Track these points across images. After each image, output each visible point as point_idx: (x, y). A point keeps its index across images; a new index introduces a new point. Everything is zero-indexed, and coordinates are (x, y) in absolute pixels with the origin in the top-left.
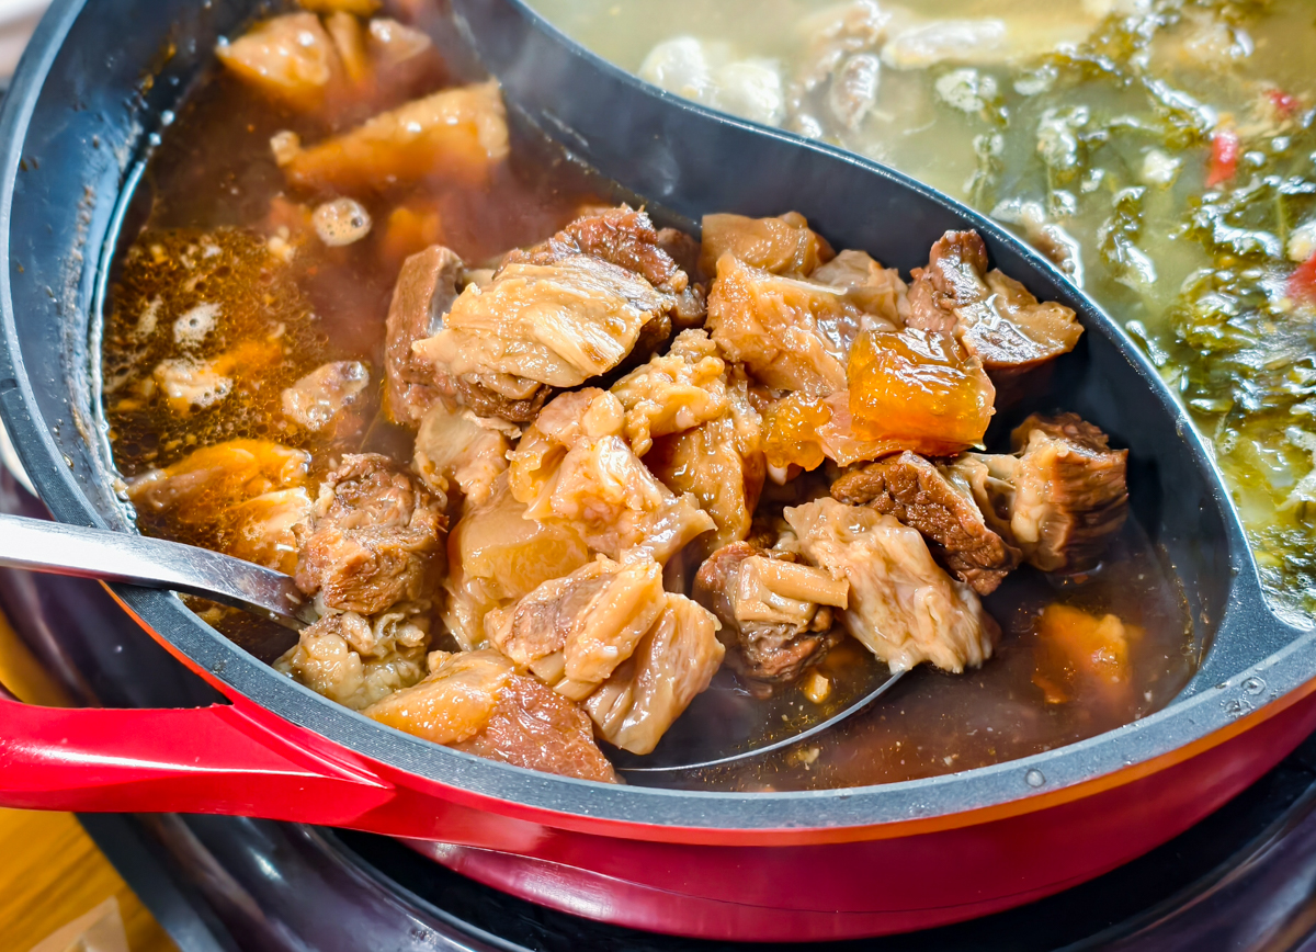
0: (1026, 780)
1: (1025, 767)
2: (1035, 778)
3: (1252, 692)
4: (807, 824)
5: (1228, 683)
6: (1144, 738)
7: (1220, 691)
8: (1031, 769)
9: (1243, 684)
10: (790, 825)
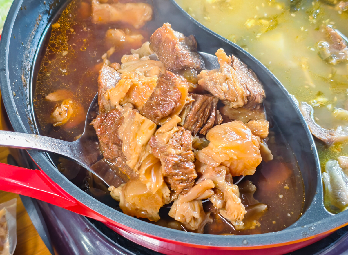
0: (243, 242)
1: (243, 238)
2: (245, 242)
3: (311, 230)
4: (181, 241)
5: (305, 226)
6: (278, 237)
7: (302, 228)
8: (245, 239)
9: (309, 228)
10: (176, 240)
